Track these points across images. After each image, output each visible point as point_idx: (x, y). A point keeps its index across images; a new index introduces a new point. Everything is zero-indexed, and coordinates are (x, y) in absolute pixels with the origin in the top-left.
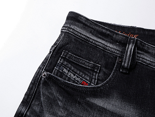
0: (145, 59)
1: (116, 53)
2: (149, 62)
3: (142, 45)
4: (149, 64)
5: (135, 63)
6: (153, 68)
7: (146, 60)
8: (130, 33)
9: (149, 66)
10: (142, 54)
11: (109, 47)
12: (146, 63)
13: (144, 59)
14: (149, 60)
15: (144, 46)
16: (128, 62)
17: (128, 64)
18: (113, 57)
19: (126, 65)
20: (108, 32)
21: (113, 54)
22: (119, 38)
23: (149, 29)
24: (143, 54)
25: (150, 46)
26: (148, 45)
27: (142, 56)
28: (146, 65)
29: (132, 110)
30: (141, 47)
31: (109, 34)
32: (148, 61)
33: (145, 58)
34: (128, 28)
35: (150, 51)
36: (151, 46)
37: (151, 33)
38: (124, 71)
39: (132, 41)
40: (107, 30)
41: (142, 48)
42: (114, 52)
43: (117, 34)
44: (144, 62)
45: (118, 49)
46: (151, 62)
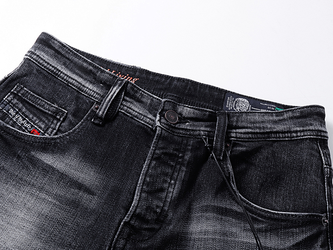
0: (132, 109)
1: (95, 96)
2: (136, 114)
3: (133, 90)
4: (136, 117)
5: (115, 112)
6: (140, 122)
7: (134, 111)
8: (128, 75)
9: (135, 119)
10: (129, 102)
11: (87, 88)
12: (132, 114)
13: (130, 108)
14: (138, 111)
15: (136, 92)
16: (105, 109)
17: (103, 113)
18: (90, 102)
19: (101, 113)
20: (91, 68)
21: (91, 98)
22: (104, 77)
23: (157, 73)
24: (131, 103)
25: (146, 93)
26: (144, 92)
27: (128, 104)
28: (131, 117)
29: (92, 173)
30: (132, 92)
31: (91, 71)
32: (136, 112)
33: (133, 107)
34: (128, 67)
35: (144, 100)
36: (148, 94)
37: (157, 78)
38: (96, 122)
39: (119, 82)
40: (90, 64)
41: (133, 95)
42: (92, 96)
43: (103, 72)
44: (130, 113)
45: (99, 92)
46: (140, 114)
